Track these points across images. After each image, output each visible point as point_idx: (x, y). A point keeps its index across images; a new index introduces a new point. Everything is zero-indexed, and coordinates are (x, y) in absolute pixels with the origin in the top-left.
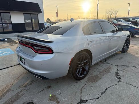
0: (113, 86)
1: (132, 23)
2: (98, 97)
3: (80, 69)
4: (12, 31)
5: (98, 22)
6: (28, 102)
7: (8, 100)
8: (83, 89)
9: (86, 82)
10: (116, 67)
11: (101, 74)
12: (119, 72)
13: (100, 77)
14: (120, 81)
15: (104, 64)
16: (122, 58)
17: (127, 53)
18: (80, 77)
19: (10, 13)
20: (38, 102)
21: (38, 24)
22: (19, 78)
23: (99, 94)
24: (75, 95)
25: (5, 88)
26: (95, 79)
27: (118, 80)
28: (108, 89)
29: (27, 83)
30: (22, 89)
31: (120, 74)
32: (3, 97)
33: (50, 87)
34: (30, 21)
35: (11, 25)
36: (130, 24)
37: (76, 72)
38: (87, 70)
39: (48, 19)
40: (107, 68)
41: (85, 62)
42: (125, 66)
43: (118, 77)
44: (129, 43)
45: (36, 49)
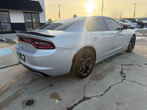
0: (118, 84)
1: (138, 24)
2: (101, 94)
3: (83, 67)
4: (11, 31)
5: (103, 19)
6: (28, 100)
7: (7, 99)
8: (86, 87)
9: (90, 80)
10: (121, 66)
11: (105, 72)
12: (123, 71)
13: (104, 75)
14: (124, 79)
15: (108, 63)
16: (127, 57)
17: (133, 52)
18: (83, 75)
19: (8, 11)
20: (39, 100)
21: (39, 24)
22: (19, 77)
23: (102, 92)
24: (78, 92)
25: (3, 87)
26: (99, 78)
27: (123, 78)
28: (112, 86)
29: (27, 81)
30: (21, 87)
31: (125, 73)
32: (1, 96)
33: (51, 85)
34: (30, 21)
35: (10, 25)
36: (136, 24)
37: (79, 70)
38: (91, 68)
39: (50, 20)
40: (112, 67)
41: (88, 59)
42: (130, 65)
43: (123, 75)
44: (134, 43)
45: (37, 44)
